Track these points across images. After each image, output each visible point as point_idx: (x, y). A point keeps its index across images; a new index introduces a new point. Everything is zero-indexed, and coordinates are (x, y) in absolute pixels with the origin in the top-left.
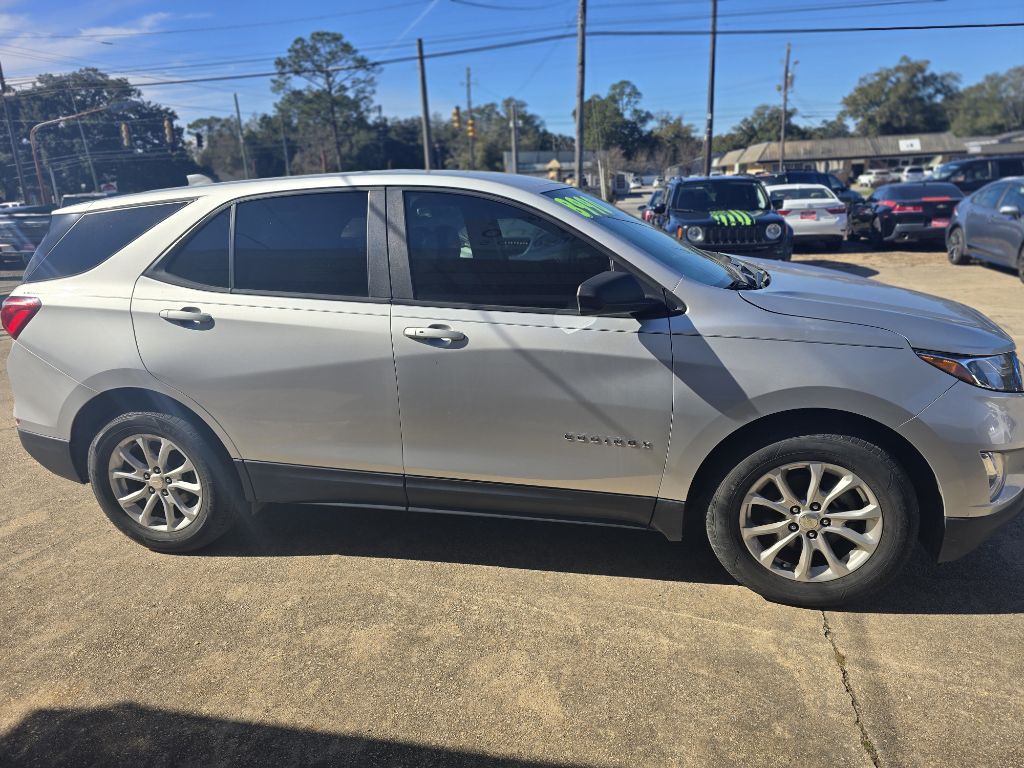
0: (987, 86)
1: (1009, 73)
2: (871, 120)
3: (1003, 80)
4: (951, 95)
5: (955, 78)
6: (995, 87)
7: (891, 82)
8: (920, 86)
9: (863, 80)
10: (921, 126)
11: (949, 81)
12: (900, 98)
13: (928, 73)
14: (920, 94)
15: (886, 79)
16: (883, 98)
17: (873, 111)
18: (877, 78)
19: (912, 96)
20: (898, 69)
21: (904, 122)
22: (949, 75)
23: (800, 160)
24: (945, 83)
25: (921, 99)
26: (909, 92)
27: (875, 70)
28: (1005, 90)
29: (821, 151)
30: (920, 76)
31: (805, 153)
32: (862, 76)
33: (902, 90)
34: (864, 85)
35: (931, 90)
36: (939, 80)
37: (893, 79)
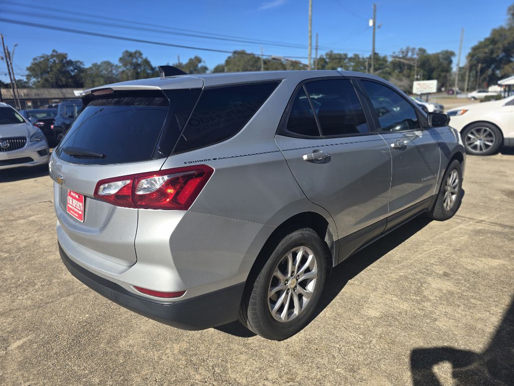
0: (94, 69)
1: (102, 63)
2: (47, 80)
3: (100, 66)
4: (82, 70)
5: (81, 63)
6: (98, 69)
7: (51, 62)
8: (66, 65)
9: (35, 59)
10: (73, 85)
11: (79, 64)
12: (58, 70)
13: (68, 59)
14: (67, 69)
15: (48, 60)
16: (49, 70)
17: (45, 76)
18: (42, 59)
19: (63, 70)
20: (52, 56)
21: (64, 83)
22: (78, 62)
23: (23, 99)
24: (78, 65)
25: (68, 72)
26: (62, 68)
27: (40, 55)
28: (102, 71)
29: (34, 95)
30: (65, 60)
31: (35, 96)
32: (34, 57)
33: (58, 66)
34: (36, 61)
35: (71, 68)
36: (74, 63)
37: (51, 60)
